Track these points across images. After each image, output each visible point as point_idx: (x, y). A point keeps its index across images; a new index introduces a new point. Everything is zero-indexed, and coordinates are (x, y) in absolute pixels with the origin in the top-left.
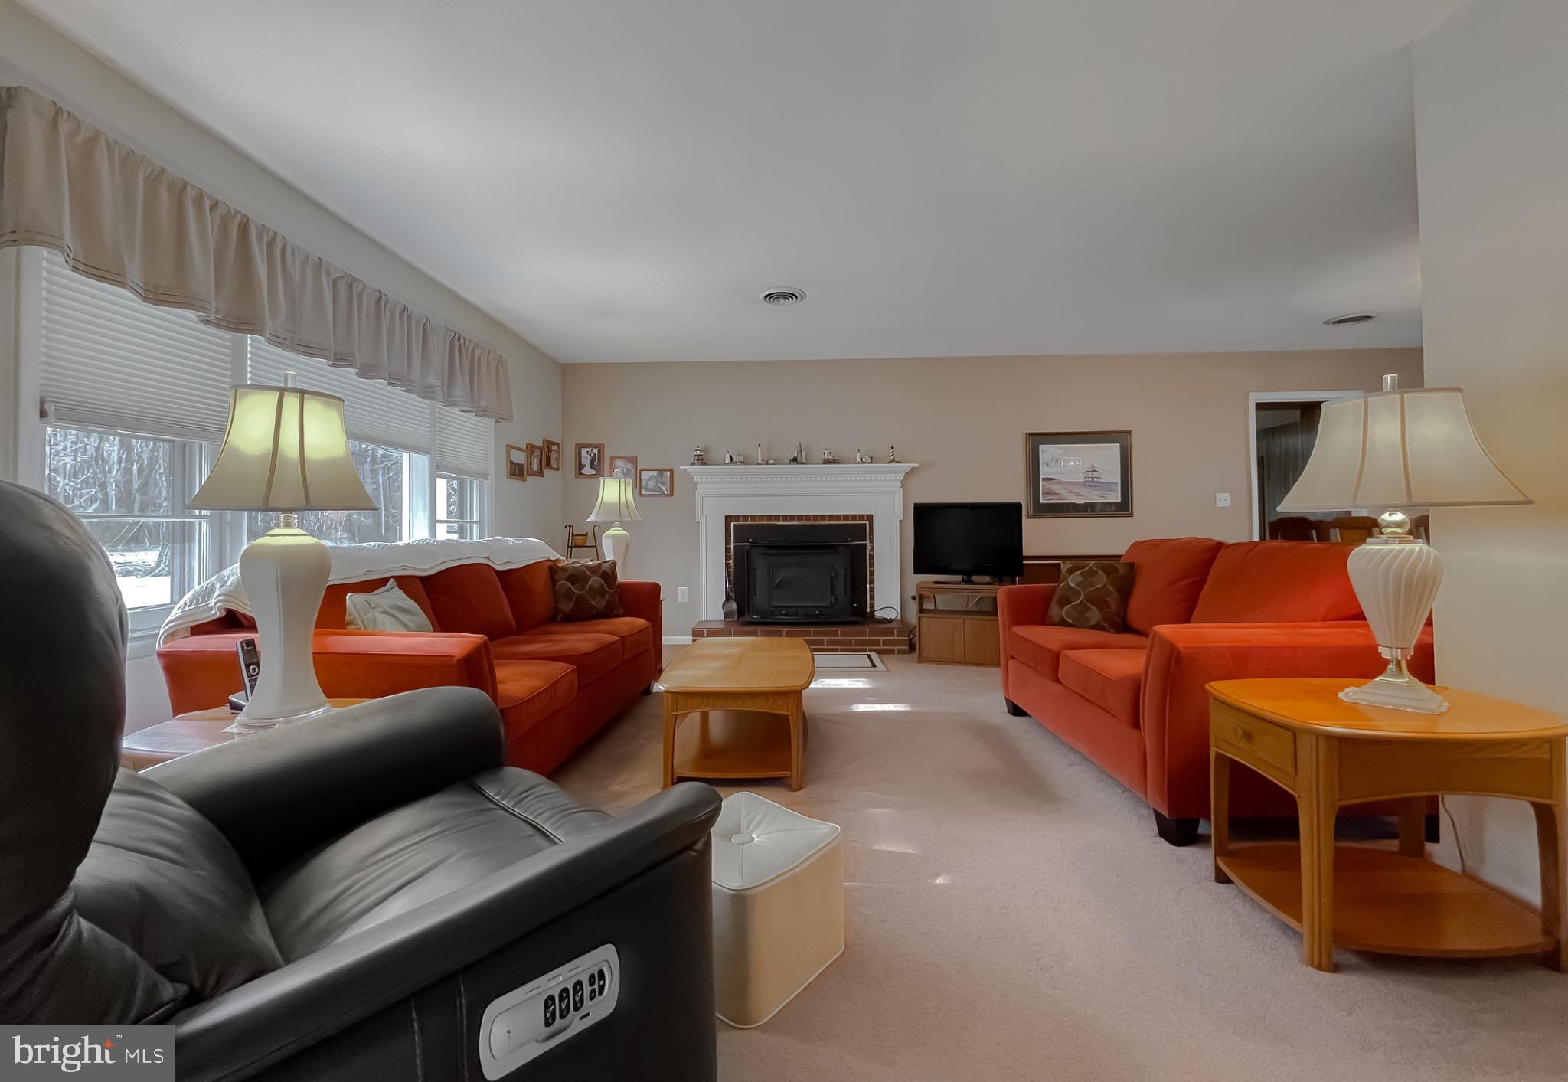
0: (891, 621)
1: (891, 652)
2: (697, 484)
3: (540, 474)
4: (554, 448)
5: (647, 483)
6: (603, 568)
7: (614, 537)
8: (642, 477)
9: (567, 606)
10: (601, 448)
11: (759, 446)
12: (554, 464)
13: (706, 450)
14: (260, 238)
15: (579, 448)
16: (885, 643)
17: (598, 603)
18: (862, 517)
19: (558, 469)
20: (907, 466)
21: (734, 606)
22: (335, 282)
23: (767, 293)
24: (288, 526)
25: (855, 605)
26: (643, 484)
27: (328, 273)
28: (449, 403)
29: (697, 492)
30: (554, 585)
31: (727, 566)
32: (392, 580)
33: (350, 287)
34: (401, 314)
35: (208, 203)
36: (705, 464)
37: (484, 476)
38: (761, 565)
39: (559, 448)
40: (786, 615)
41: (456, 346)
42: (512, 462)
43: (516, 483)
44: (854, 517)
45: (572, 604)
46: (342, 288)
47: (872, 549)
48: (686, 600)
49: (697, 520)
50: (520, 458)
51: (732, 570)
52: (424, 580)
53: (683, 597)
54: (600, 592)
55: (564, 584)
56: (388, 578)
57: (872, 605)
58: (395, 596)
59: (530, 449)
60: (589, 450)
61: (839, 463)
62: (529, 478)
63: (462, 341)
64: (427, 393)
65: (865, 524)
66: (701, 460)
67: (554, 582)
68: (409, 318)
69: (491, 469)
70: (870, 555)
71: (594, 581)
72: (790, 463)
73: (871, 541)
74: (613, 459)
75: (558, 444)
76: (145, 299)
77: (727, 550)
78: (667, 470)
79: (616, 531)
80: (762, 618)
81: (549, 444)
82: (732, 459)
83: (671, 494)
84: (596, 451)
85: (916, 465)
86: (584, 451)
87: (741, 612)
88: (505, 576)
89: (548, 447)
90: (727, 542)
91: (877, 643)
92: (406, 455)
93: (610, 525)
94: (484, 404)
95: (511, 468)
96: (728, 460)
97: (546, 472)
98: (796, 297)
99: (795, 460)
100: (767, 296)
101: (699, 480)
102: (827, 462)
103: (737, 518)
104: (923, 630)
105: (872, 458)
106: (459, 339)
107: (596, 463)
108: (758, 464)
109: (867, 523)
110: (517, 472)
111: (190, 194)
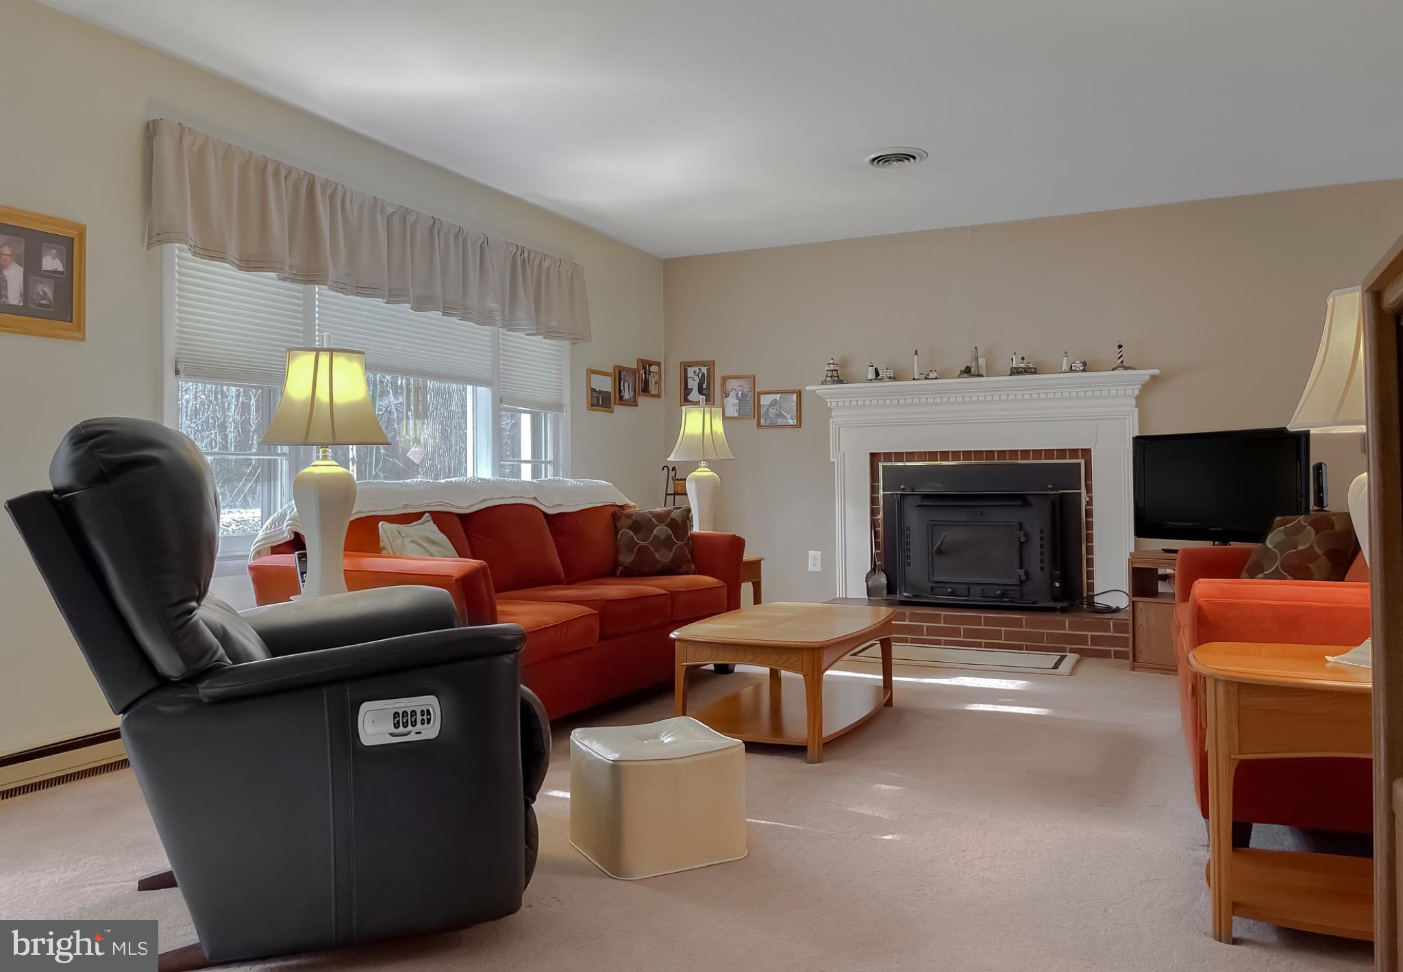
0: (1118, 610)
1: (1105, 655)
2: (830, 410)
3: (633, 403)
4: (654, 369)
5: (767, 411)
6: (672, 515)
7: (699, 481)
8: (762, 403)
9: (627, 559)
10: (711, 365)
11: (916, 354)
12: (653, 389)
13: (844, 363)
14: (323, 192)
15: (685, 366)
16: (1096, 640)
17: (663, 556)
18: (1074, 453)
19: (658, 396)
20: (1145, 374)
21: (883, 579)
22: (389, 219)
23: (873, 156)
24: (325, 458)
25: (1057, 585)
26: (763, 410)
27: (382, 211)
28: (510, 324)
29: (831, 420)
30: (617, 534)
31: (874, 524)
32: (427, 514)
33: (404, 220)
34: (456, 237)
35: (283, 172)
36: (841, 382)
37: (557, 407)
38: (915, 520)
39: (660, 369)
40: (952, 594)
41: (521, 261)
42: (593, 390)
43: (599, 416)
44: (1062, 453)
45: (633, 557)
46: (396, 222)
47: (1089, 503)
48: (818, 569)
49: (832, 460)
50: (605, 384)
51: (880, 529)
52: (464, 518)
53: (815, 564)
54: (667, 543)
55: (626, 533)
56: (425, 512)
57: (1091, 587)
58: (429, 529)
59: (619, 374)
60: (696, 369)
61: (1035, 373)
62: (619, 410)
63: (526, 254)
64: (484, 318)
65: (1080, 464)
66: (837, 378)
67: (616, 530)
68: (464, 240)
69: (567, 399)
70: (1086, 510)
71: (661, 530)
72: (959, 376)
73: (1089, 489)
74: (725, 379)
75: (658, 364)
76: (241, 268)
77: (874, 501)
78: (792, 392)
79: (703, 472)
80: (915, 596)
81: (646, 365)
82: (877, 374)
83: (799, 424)
84: (704, 370)
85: (1156, 372)
86: (690, 371)
87: (891, 588)
88: (556, 522)
89: (644, 368)
90: (874, 490)
91: (1083, 639)
92: (469, 388)
93: (694, 466)
94: (554, 323)
95: (592, 397)
96: (871, 375)
97: (642, 400)
98: (914, 157)
99: (967, 371)
100: (874, 160)
101: (834, 404)
102: (1015, 371)
103: (888, 456)
104: (1141, 619)
105: (1084, 364)
106: (523, 253)
107: (704, 386)
108: (914, 379)
109: (1082, 462)
110: (600, 401)
111: (271, 168)
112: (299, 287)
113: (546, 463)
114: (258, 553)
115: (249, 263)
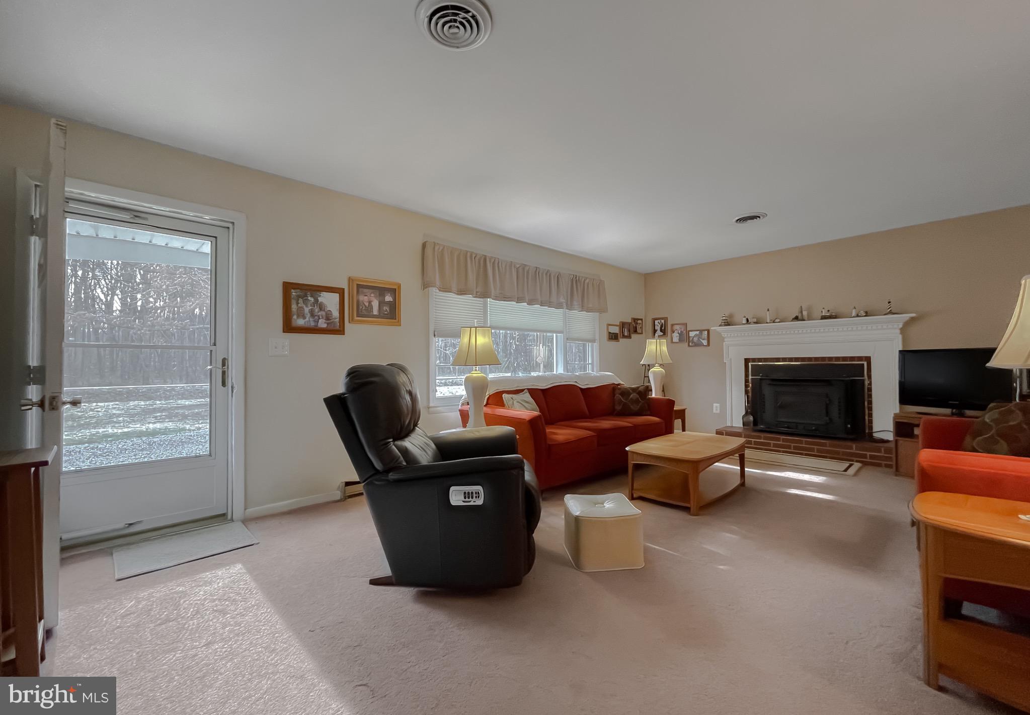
0: (887, 441)
1: (879, 465)
2: (724, 338)
3: (629, 337)
4: (639, 322)
5: (693, 338)
6: (640, 389)
7: (654, 372)
8: (690, 335)
9: (618, 408)
10: (666, 319)
11: (768, 310)
12: (639, 330)
13: (731, 316)
14: (490, 262)
15: (654, 320)
16: (872, 457)
17: (635, 408)
18: (860, 358)
19: (642, 333)
20: (907, 316)
21: (751, 418)
22: (517, 269)
23: (737, 218)
24: (476, 370)
25: (849, 426)
26: (691, 339)
27: (515, 267)
28: (570, 307)
29: (724, 343)
30: (614, 397)
31: (746, 392)
32: (526, 390)
33: (524, 269)
34: (546, 274)
35: (474, 256)
36: (729, 325)
37: (593, 341)
38: (767, 391)
39: (642, 322)
40: (788, 427)
41: (575, 281)
42: (610, 333)
43: (613, 343)
44: (852, 358)
45: (621, 406)
46: (520, 270)
47: (870, 384)
48: (718, 411)
49: (725, 362)
50: (616, 330)
51: (750, 394)
52: (543, 391)
53: (717, 410)
54: (636, 402)
55: (618, 396)
56: (525, 389)
57: (871, 428)
58: (527, 396)
59: (623, 325)
60: (659, 321)
61: (836, 318)
62: (622, 341)
63: (577, 278)
64: (559, 306)
65: (863, 364)
66: (727, 323)
67: (614, 395)
68: (550, 276)
69: (597, 337)
70: (868, 388)
71: (633, 396)
72: (792, 321)
73: (870, 377)
74: (672, 325)
75: (642, 320)
76: (458, 294)
77: (746, 381)
78: (705, 330)
79: (657, 369)
80: (769, 428)
81: (635, 320)
82: (747, 320)
83: (709, 344)
84: (663, 321)
85: (913, 315)
86: (656, 322)
87: (755, 423)
88: (586, 392)
89: (635, 321)
90: (747, 376)
91: (865, 456)
92: (555, 335)
93: (654, 366)
94: (591, 306)
95: (609, 336)
96: (744, 321)
97: (634, 336)
98: (759, 217)
99: (796, 318)
100: (737, 220)
101: (726, 335)
102: (824, 318)
103: (754, 360)
105: (866, 312)
106: (576, 277)
107: (663, 328)
108: (767, 323)
109: (865, 364)
110: (613, 337)
111: (469, 254)
112: (482, 300)
113: (589, 364)
114: (463, 404)
115: (461, 292)
